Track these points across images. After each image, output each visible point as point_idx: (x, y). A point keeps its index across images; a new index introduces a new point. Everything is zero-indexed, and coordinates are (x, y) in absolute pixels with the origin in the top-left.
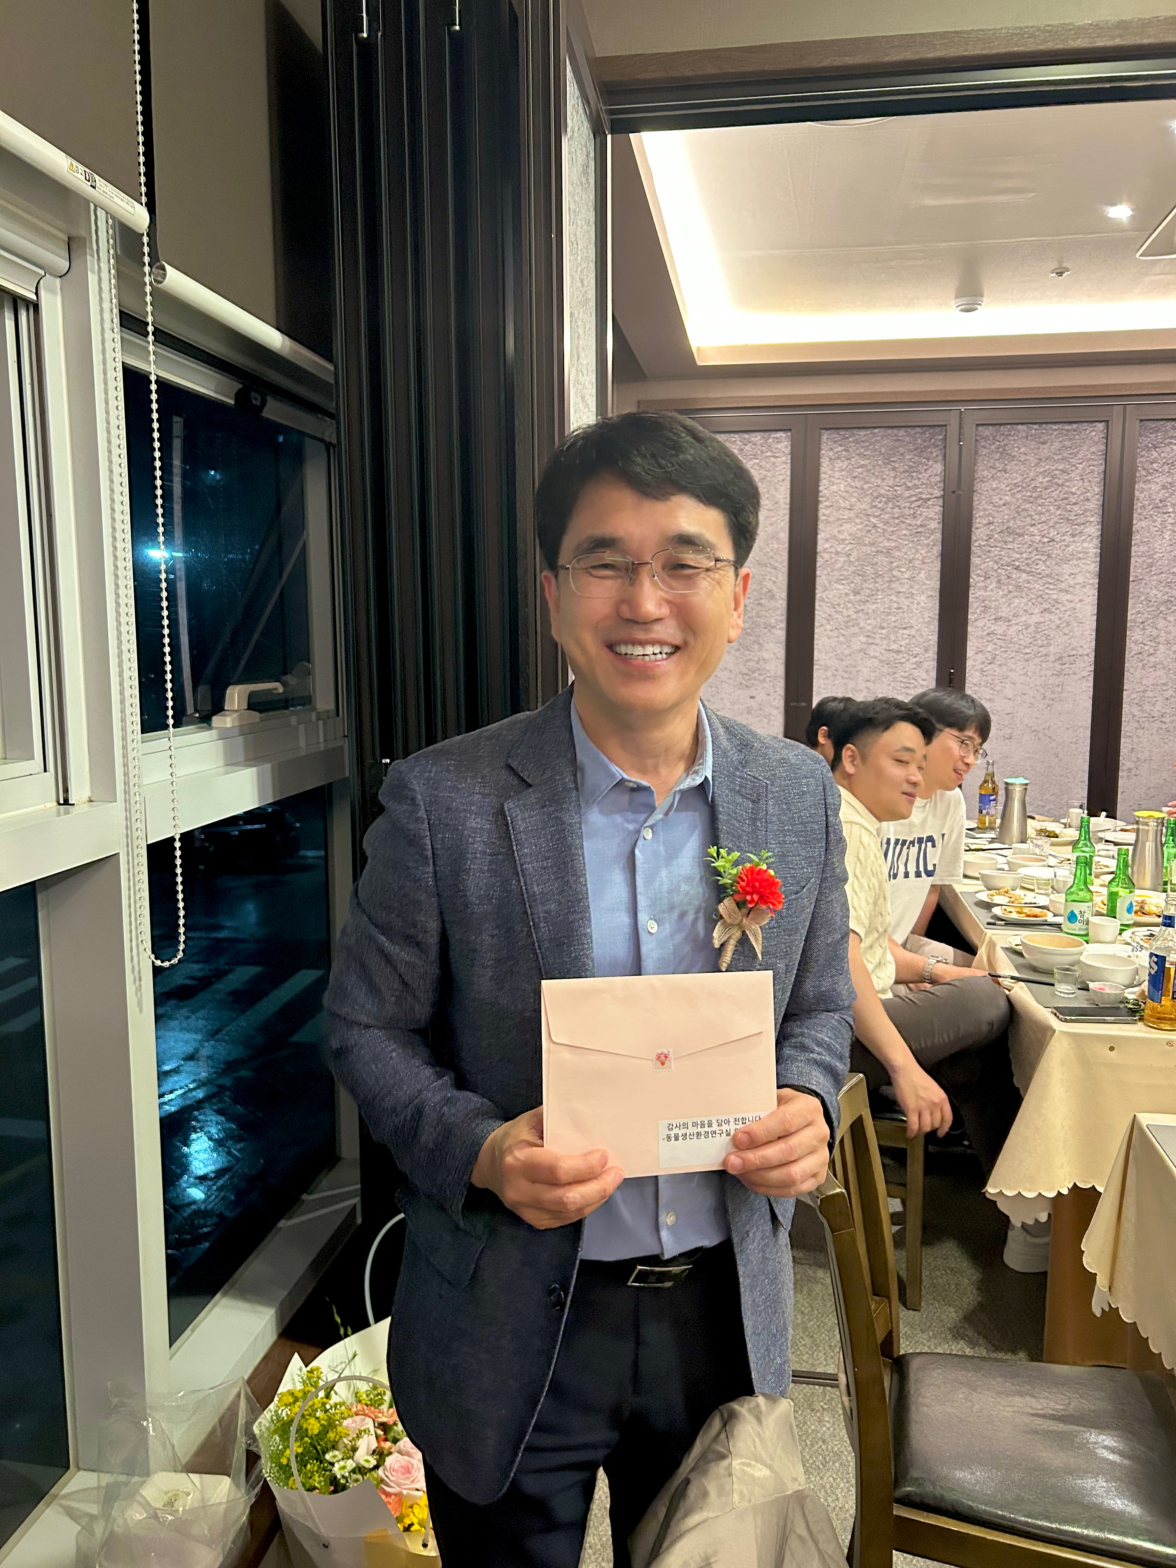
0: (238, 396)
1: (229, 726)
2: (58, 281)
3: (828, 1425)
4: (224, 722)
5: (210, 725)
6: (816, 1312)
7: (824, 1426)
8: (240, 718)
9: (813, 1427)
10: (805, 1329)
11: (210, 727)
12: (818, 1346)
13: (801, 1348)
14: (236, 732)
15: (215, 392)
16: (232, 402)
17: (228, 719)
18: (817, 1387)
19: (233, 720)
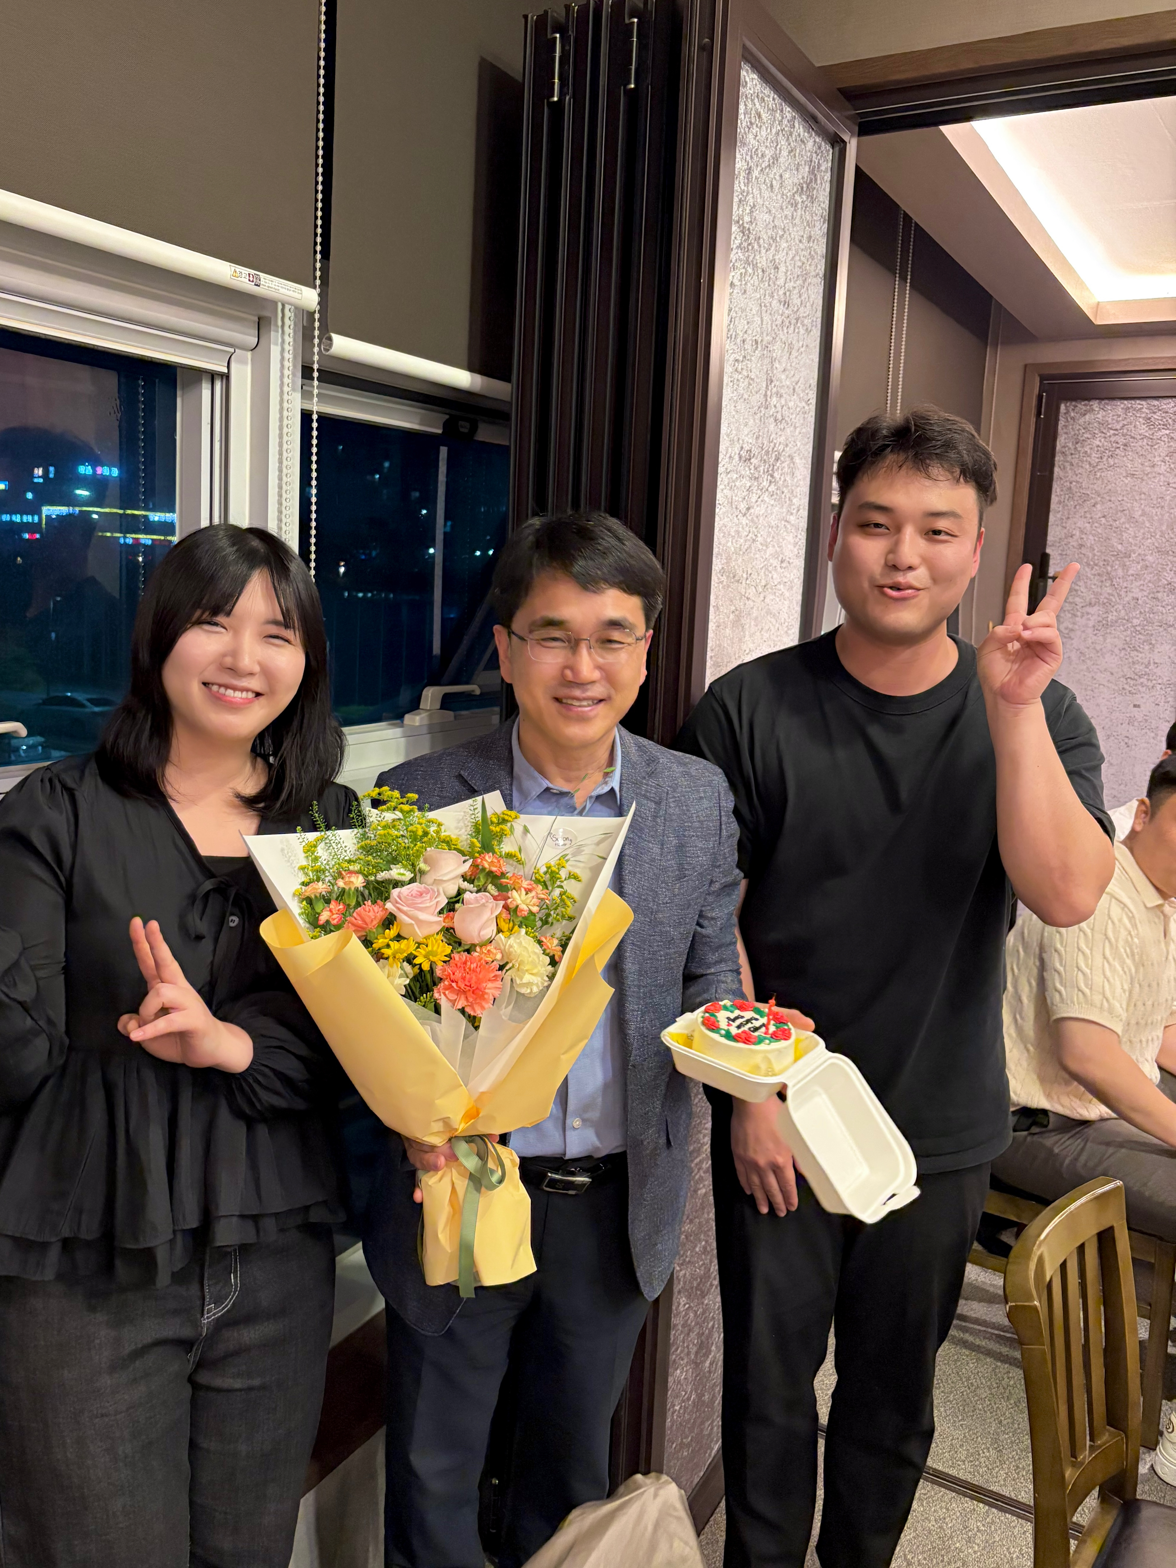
0: (446, 425)
1: (417, 724)
2: (249, 354)
3: (976, 1548)
4: (414, 720)
5: (402, 722)
6: (1016, 1426)
7: (972, 1547)
8: (430, 717)
9: (958, 1545)
10: (996, 1440)
11: (402, 725)
12: (1002, 1463)
13: (982, 1460)
14: (425, 730)
15: (420, 424)
16: (440, 431)
17: (418, 718)
18: (981, 1505)
19: (421, 719)
